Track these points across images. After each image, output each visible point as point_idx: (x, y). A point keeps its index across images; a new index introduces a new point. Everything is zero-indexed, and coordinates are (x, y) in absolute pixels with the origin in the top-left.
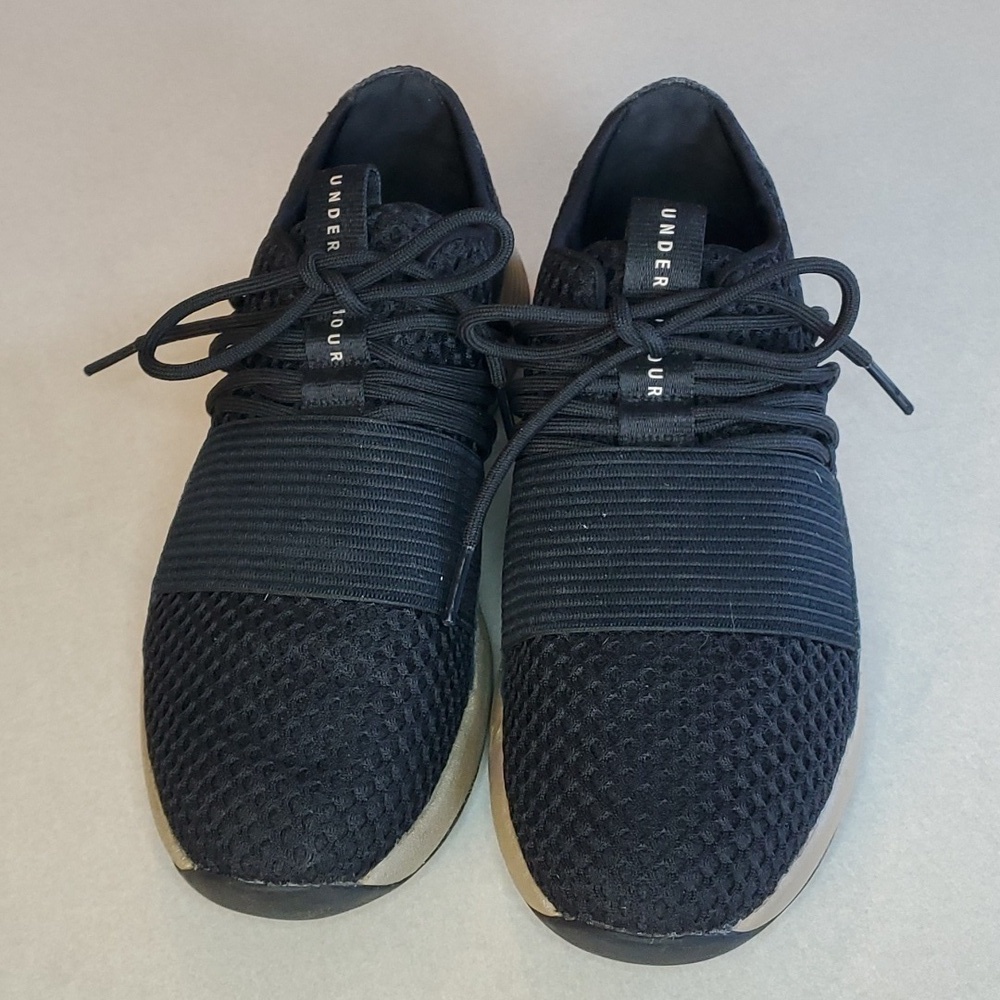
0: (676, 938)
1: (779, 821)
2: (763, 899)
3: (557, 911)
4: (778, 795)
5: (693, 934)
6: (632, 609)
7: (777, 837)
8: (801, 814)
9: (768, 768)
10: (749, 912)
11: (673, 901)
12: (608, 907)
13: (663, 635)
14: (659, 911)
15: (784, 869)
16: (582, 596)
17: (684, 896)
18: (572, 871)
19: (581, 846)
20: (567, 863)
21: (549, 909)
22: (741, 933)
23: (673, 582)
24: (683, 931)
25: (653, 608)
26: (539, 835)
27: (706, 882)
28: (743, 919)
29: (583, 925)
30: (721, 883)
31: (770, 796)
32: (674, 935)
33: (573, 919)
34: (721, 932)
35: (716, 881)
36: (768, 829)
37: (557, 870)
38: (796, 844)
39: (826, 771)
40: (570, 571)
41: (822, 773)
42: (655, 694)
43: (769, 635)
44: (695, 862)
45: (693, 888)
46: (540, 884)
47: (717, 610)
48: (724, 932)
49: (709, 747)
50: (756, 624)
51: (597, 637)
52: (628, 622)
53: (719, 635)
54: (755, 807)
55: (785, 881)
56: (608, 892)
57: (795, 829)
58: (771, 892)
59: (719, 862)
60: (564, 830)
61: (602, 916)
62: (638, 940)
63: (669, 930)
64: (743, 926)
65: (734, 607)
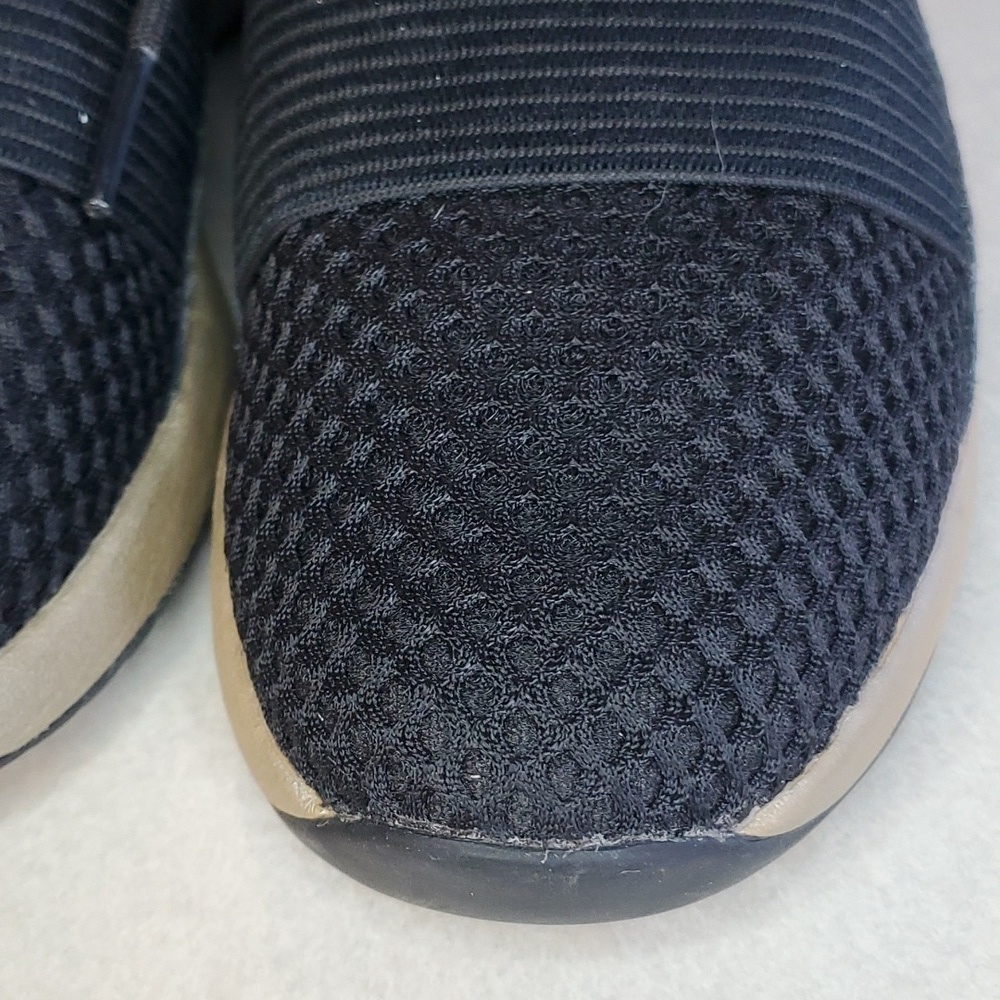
0: (603, 849)
1: (837, 579)
2: (806, 757)
3: (323, 805)
4: (833, 521)
5: (643, 837)
6: (494, 141)
7: (832, 613)
8: (883, 569)
9: (809, 463)
10: (774, 789)
11: (592, 756)
12: (434, 776)
13: (564, 193)
14: (562, 779)
15: (849, 691)
16: (387, 126)
17: (622, 742)
18: (352, 698)
19: (374, 641)
20: (341, 683)
21: (309, 802)
22: (756, 839)
23: (587, 84)
24: (621, 828)
25: (542, 138)
26: (281, 633)
27: (672, 709)
28: (762, 804)
29: (379, 831)
30: (709, 714)
31: (814, 524)
32: (598, 840)
33: (358, 817)
34: (712, 833)
35: (697, 707)
36: (813, 593)
37: (319, 702)
38: (873, 639)
39: (929, 487)
40: (360, 78)
41: (921, 487)
42: (546, 309)
43: (799, 193)
44: (645, 661)
45: (641, 723)
46: (285, 744)
47: (686, 136)
48: (720, 836)
49: (673, 411)
50: (769, 166)
51: (418, 207)
52: (486, 167)
53: (692, 188)
54: (782, 545)
55: (853, 721)
56: (435, 744)
57: (873, 603)
58: (822, 745)
59: (703, 662)
60: (335, 612)
61: (421, 801)
62: (510, 856)
63: (585, 828)
64: (763, 821)
65: (721, 132)
